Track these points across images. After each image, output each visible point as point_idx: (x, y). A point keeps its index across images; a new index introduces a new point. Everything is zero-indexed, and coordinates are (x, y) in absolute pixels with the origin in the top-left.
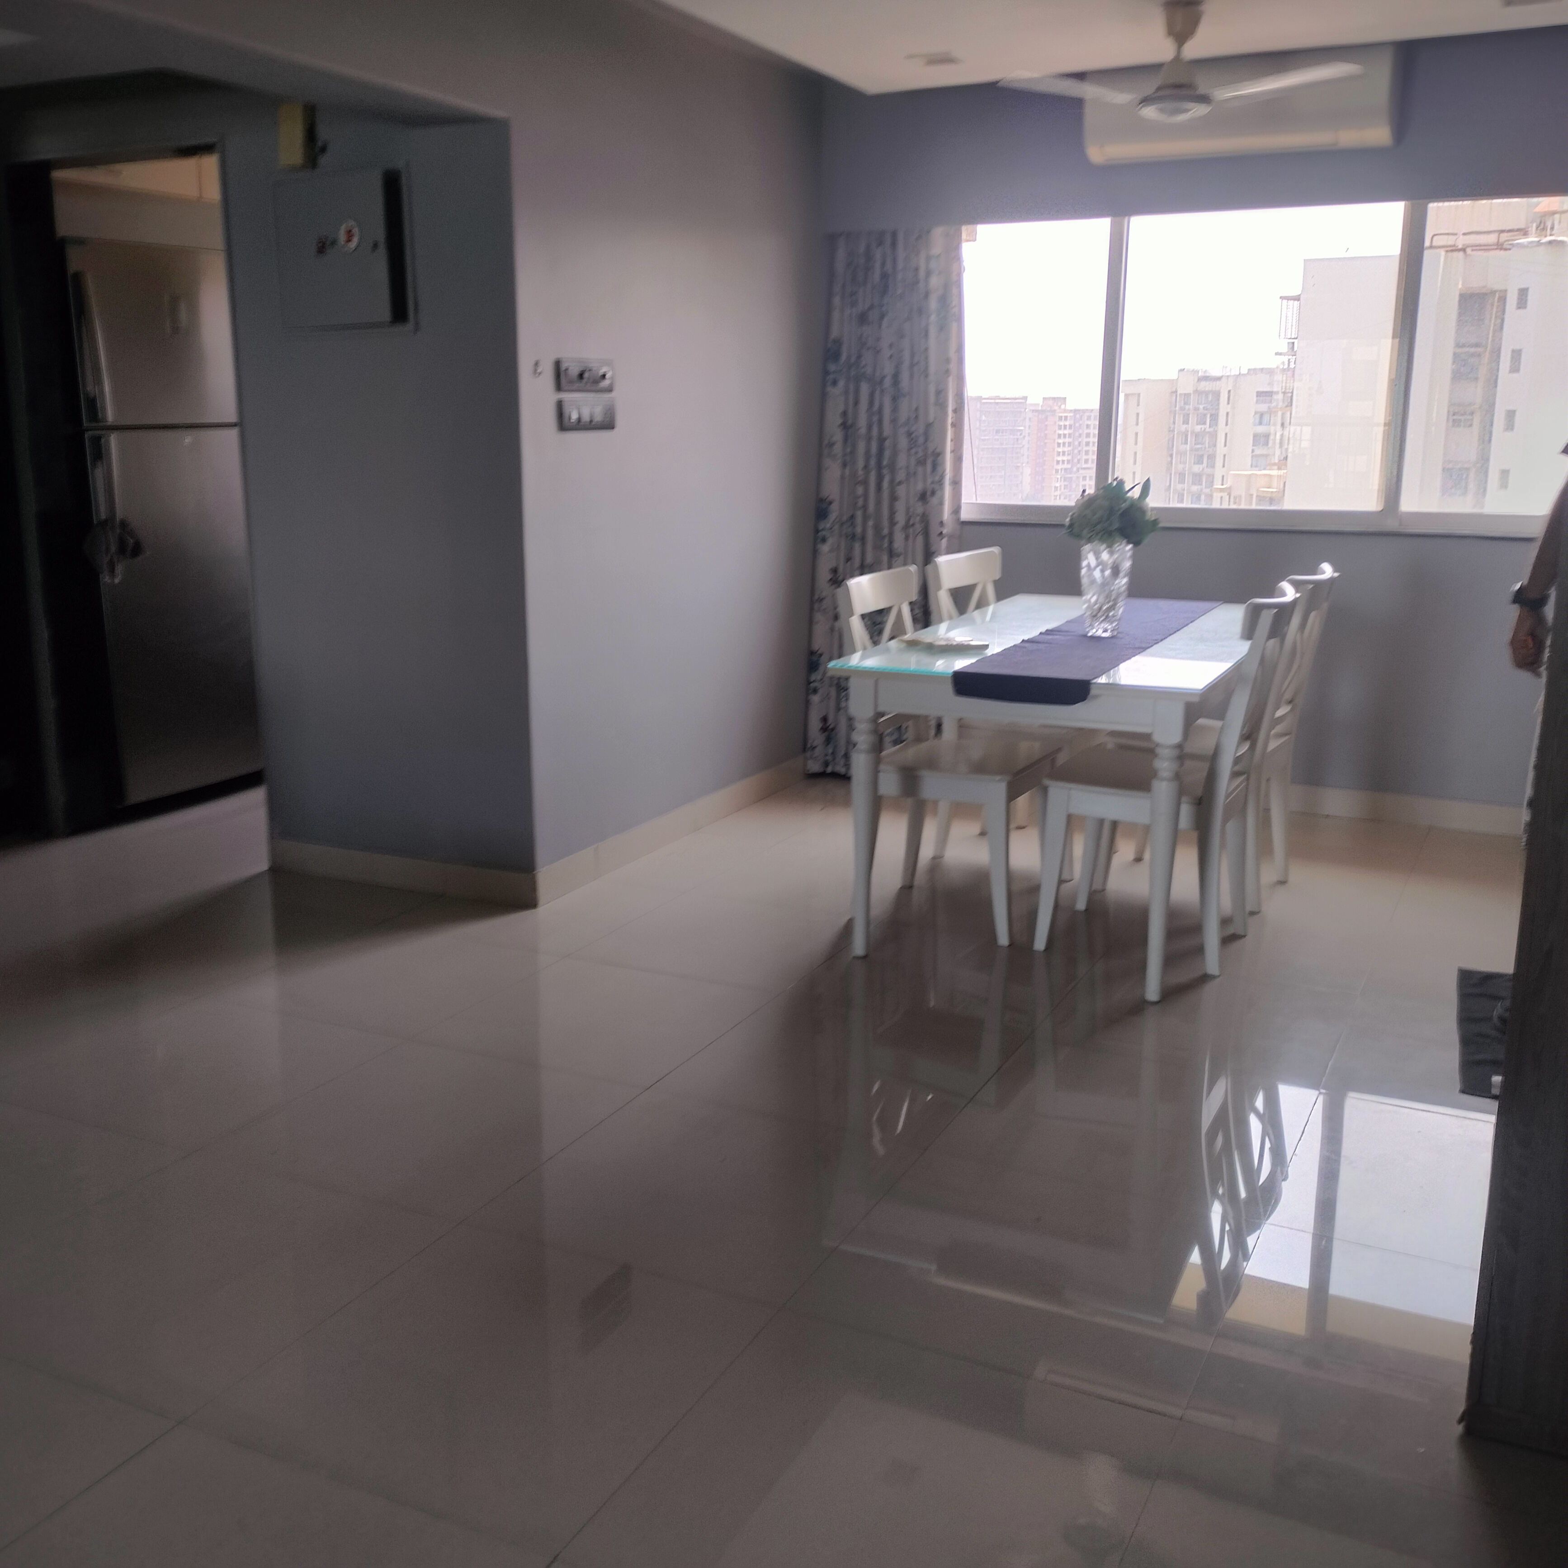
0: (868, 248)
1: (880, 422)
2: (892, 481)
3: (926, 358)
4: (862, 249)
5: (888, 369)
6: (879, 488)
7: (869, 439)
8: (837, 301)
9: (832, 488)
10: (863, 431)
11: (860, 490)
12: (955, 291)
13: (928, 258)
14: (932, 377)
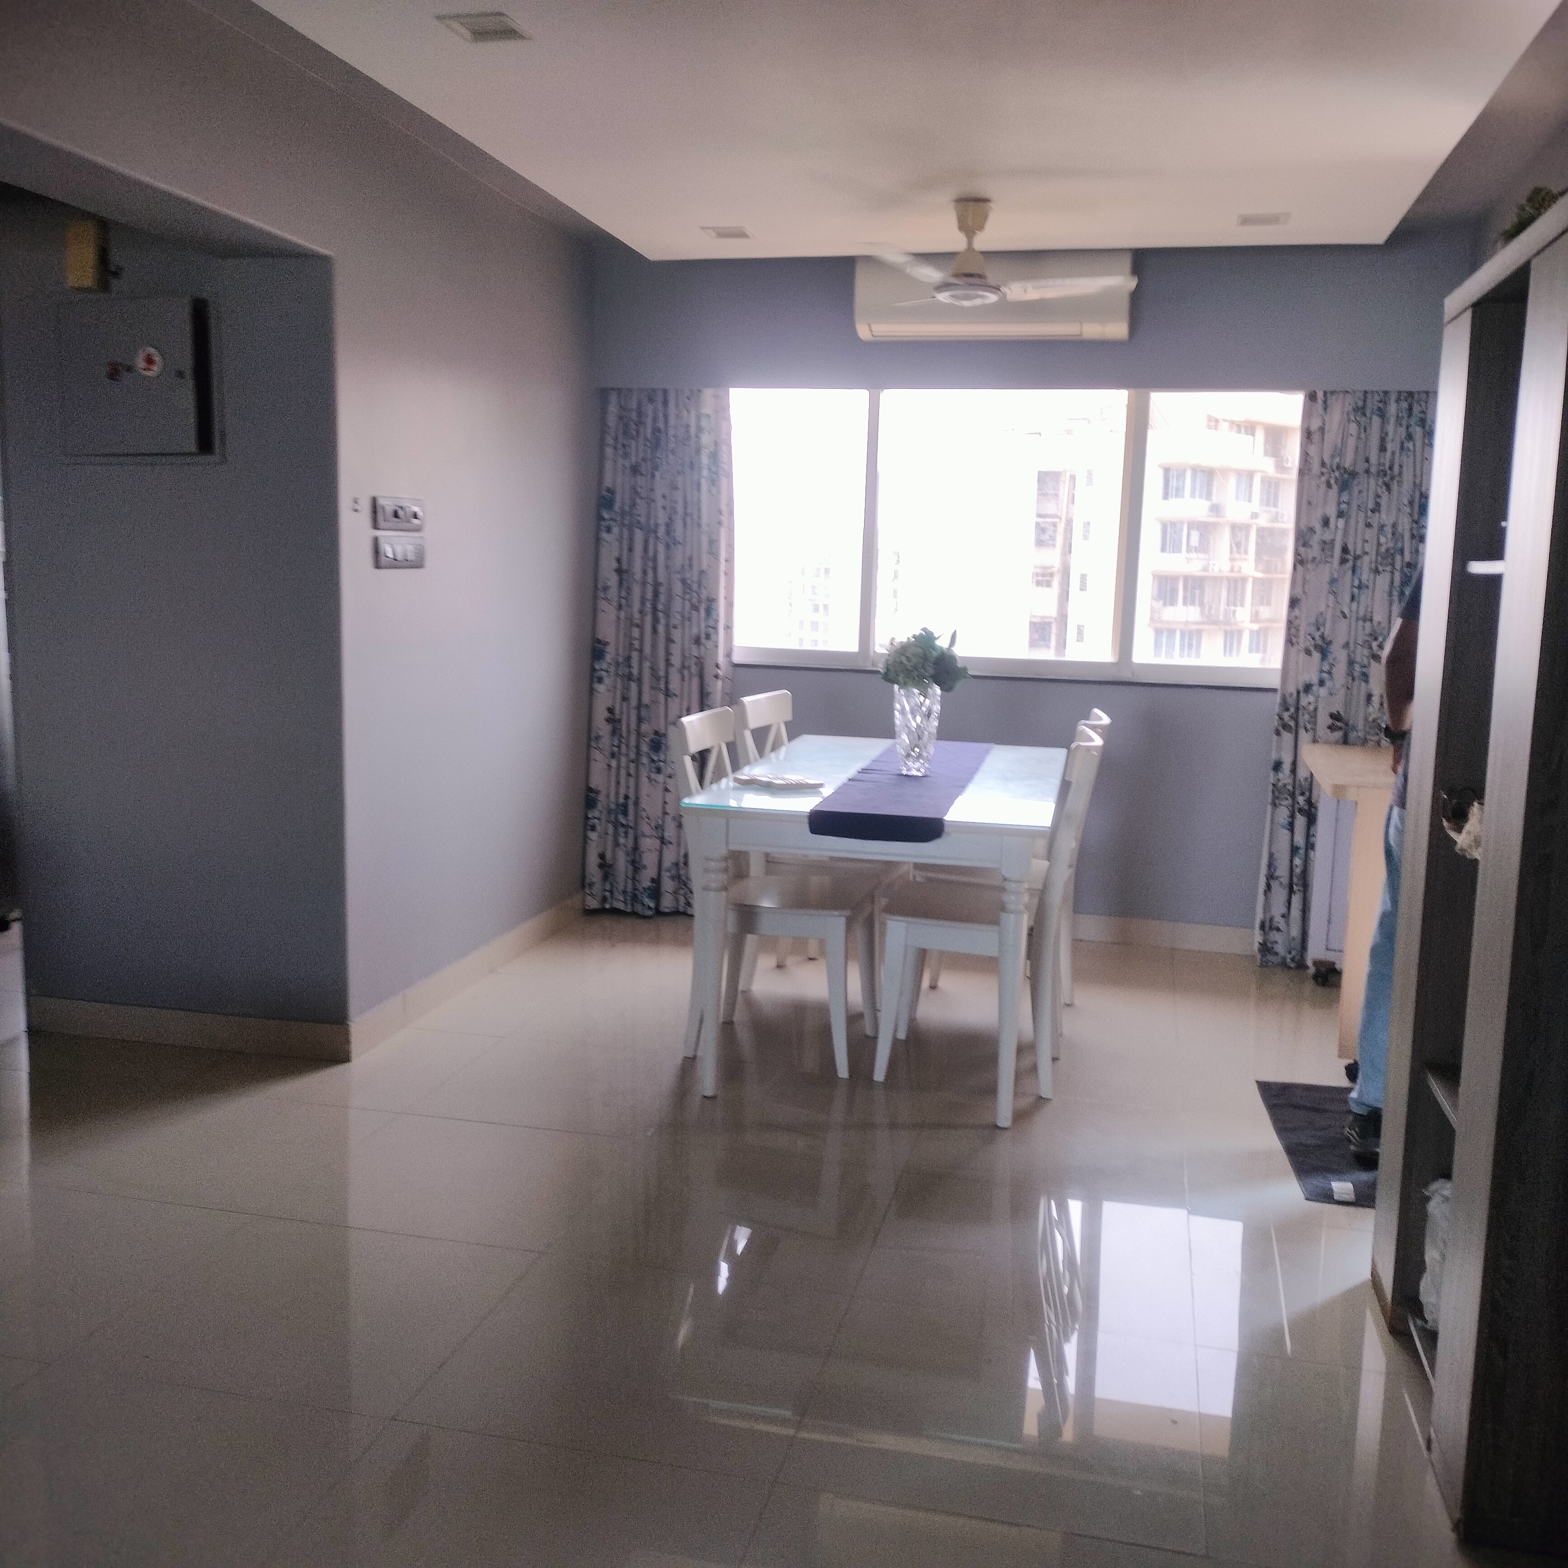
0: (640, 404)
1: (655, 569)
2: (667, 625)
3: (699, 510)
4: (634, 405)
5: (662, 518)
6: (655, 630)
7: (644, 583)
8: (609, 451)
9: (608, 630)
10: (638, 576)
11: (636, 632)
12: (724, 448)
13: (698, 418)
14: (704, 528)
